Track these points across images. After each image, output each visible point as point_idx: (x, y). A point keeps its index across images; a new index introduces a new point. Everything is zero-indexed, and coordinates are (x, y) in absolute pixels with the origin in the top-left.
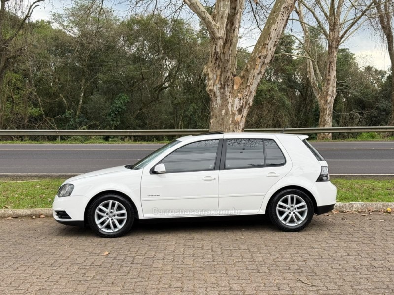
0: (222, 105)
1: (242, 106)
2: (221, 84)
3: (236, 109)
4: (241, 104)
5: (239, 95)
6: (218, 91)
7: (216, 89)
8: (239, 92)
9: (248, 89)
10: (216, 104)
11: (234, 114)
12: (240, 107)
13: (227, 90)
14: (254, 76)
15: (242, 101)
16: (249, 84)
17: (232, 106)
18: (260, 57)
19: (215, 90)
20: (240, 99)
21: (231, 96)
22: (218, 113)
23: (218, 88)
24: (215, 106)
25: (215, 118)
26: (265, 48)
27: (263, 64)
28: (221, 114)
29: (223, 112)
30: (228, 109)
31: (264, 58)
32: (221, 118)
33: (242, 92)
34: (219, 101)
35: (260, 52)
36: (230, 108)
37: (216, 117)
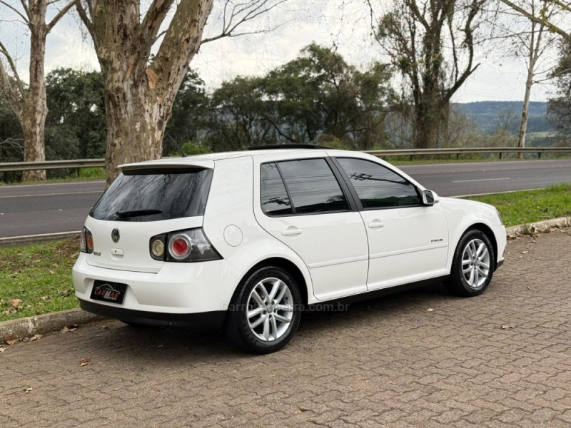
0: (135, 115)
1: (163, 117)
2: (134, 81)
3: (155, 122)
4: (162, 114)
5: (158, 98)
6: (129, 92)
7: (126, 86)
8: (158, 94)
9: (170, 90)
10: (126, 112)
11: (153, 129)
12: (160, 118)
13: (142, 89)
14: (179, 70)
15: (162, 109)
16: (171, 81)
17: (151, 115)
18: (188, 40)
19: (125, 88)
20: (160, 106)
21: (147, 101)
22: (129, 128)
23: (129, 86)
24: (123, 117)
25: (124, 137)
26: (195, 26)
27: (192, 52)
28: (135, 130)
29: (138, 126)
30: (145, 122)
31: (193, 42)
32: (135, 136)
33: (162, 94)
34: (130, 108)
35: (188, 32)
36: (148, 120)
37: (127, 134)
